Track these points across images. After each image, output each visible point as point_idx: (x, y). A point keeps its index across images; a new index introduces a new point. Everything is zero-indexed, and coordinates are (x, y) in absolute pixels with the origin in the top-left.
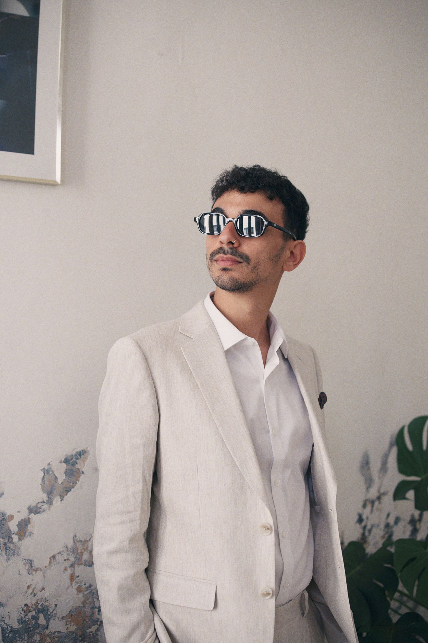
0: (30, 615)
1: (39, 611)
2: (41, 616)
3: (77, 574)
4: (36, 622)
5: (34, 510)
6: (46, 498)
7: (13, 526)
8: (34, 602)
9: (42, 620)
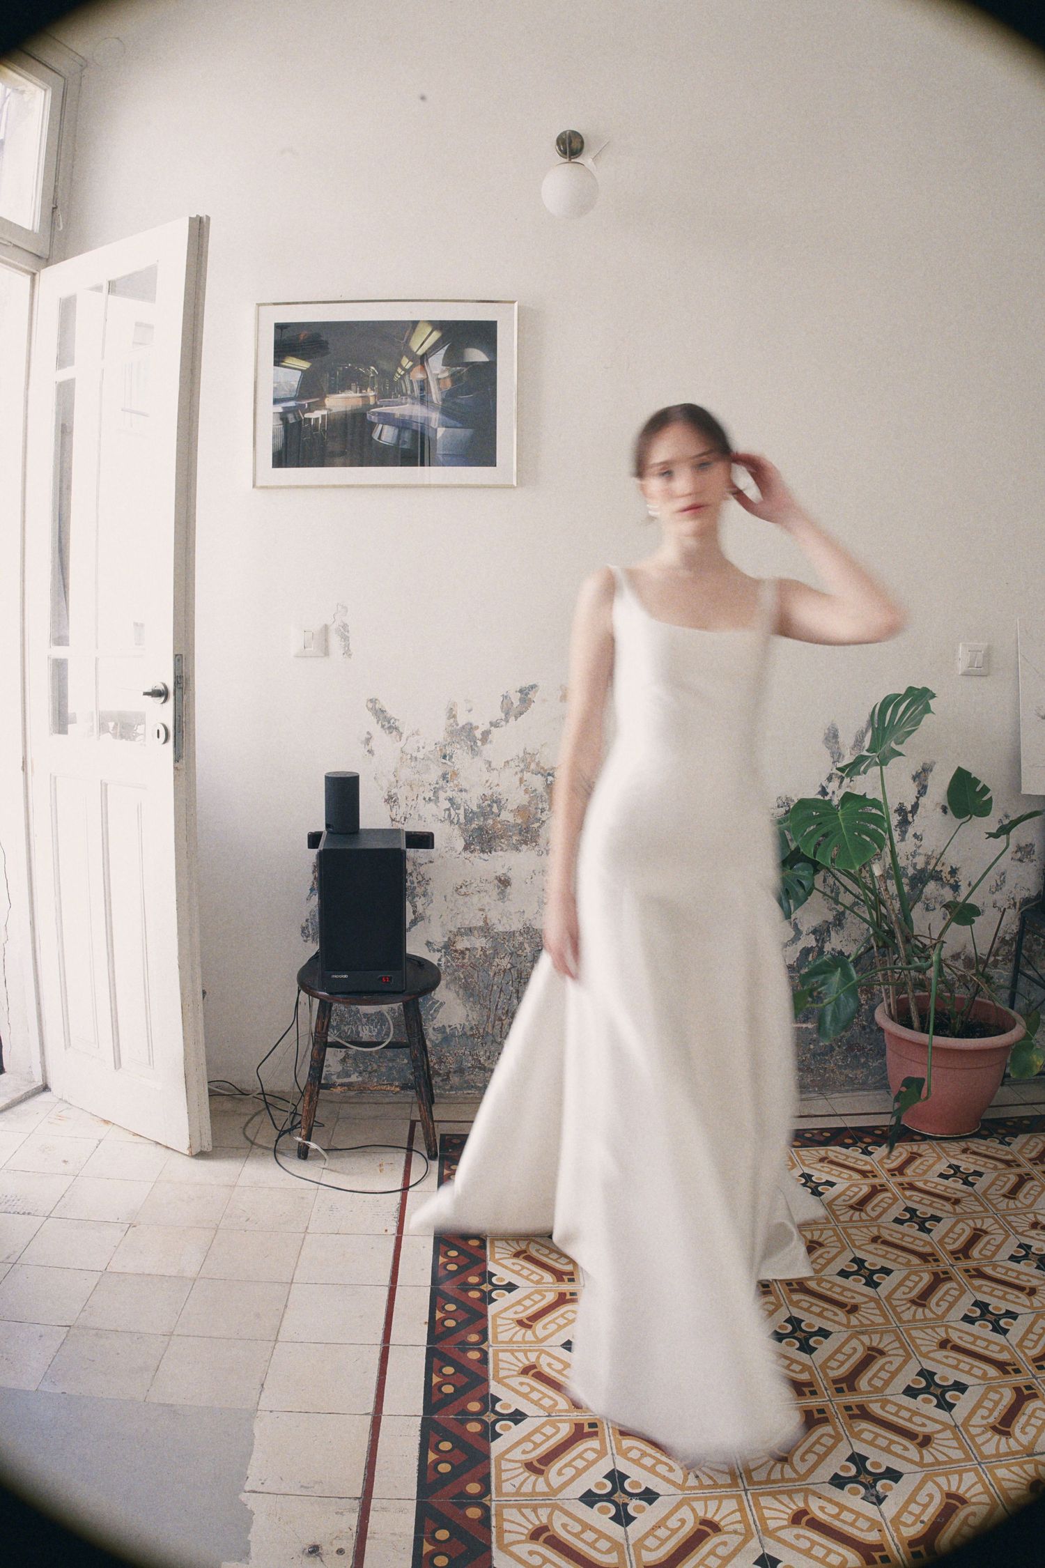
0: (486, 803)
1: (494, 801)
2: (495, 805)
3: (525, 779)
4: (491, 810)
5: (495, 725)
6: (503, 718)
7: (478, 734)
8: (490, 794)
9: (495, 809)
